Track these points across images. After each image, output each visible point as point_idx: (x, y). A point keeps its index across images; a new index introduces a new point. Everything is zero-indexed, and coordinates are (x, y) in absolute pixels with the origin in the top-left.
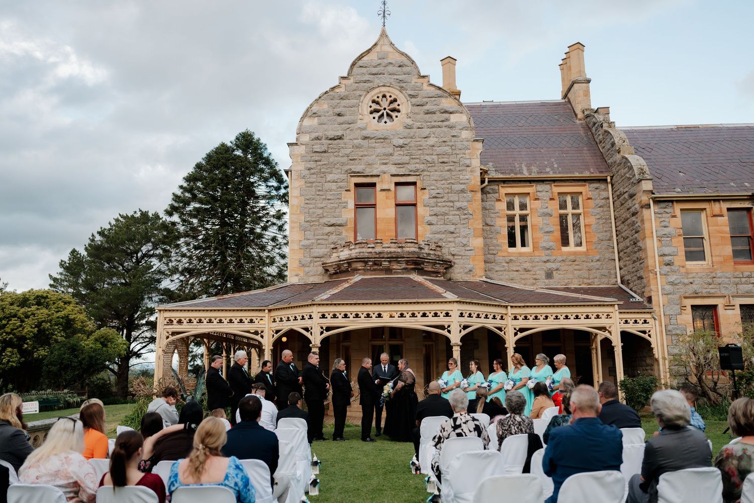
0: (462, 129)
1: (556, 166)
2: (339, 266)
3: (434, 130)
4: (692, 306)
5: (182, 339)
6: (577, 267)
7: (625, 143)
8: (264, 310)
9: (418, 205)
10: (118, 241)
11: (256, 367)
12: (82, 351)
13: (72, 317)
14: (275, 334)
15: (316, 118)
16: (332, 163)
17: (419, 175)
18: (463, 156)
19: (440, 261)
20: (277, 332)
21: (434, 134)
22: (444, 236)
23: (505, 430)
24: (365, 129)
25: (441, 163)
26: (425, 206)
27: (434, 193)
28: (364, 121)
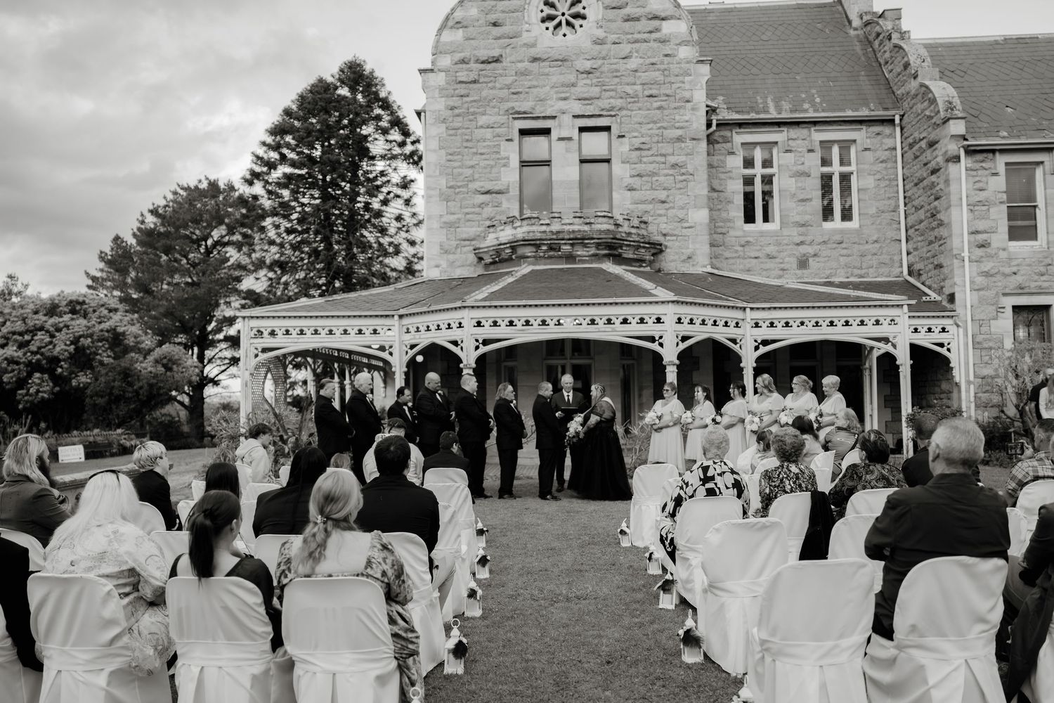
0: (680, 44)
1: (818, 100)
2: (498, 252)
3: (637, 45)
4: (1015, 308)
5: (277, 357)
6: (845, 252)
7: (925, 64)
8: (393, 316)
9: (613, 161)
10: (178, 223)
11: (380, 398)
12: (138, 376)
13: (120, 330)
14: (409, 351)
15: (461, 30)
16: (485, 99)
17: (614, 116)
18: (683, 85)
19: (646, 243)
20: (412, 347)
21: (637, 52)
22: (651, 206)
23: (775, 486)
24: (534, 45)
25: (648, 96)
26: (623, 162)
27: (637, 142)
28: (533, 34)
